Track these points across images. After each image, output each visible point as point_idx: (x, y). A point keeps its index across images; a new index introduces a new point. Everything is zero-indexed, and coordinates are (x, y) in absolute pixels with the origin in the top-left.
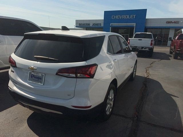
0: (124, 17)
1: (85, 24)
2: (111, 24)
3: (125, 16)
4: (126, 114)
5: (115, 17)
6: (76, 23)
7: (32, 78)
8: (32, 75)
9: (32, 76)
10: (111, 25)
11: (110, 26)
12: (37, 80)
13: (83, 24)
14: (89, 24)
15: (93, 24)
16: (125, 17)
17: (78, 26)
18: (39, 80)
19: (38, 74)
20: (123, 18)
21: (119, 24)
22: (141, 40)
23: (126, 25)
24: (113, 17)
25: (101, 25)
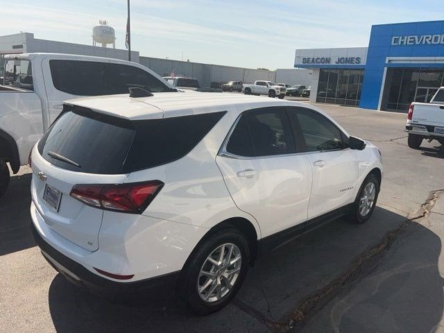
0: (427, 40)
1: (318, 58)
2: (388, 59)
3: (430, 37)
4: (269, 311)
5: (400, 40)
6: (297, 57)
10: (387, 62)
11: (386, 65)
13: (313, 59)
14: (328, 60)
15: (340, 60)
16: (430, 41)
17: (301, 63)
20: (424, 43)
21: (411, 58)
23: (433, 62)
24: (396, 41)
25: (359, 62)
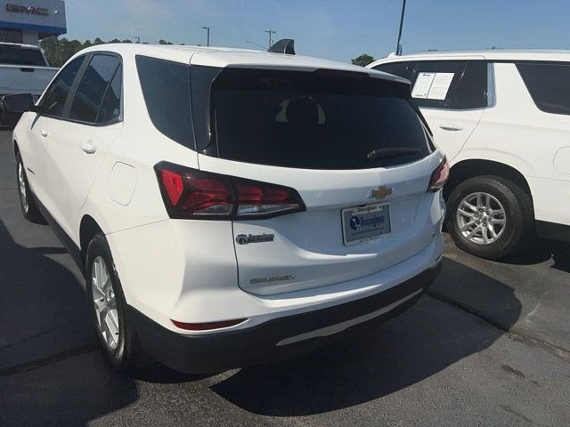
7: (355, 228)
8: (354, 220)
9: (352, 225)
12: (372, 227)
18: (379, 226)
19: (372, 208)
22: (32, 70)
